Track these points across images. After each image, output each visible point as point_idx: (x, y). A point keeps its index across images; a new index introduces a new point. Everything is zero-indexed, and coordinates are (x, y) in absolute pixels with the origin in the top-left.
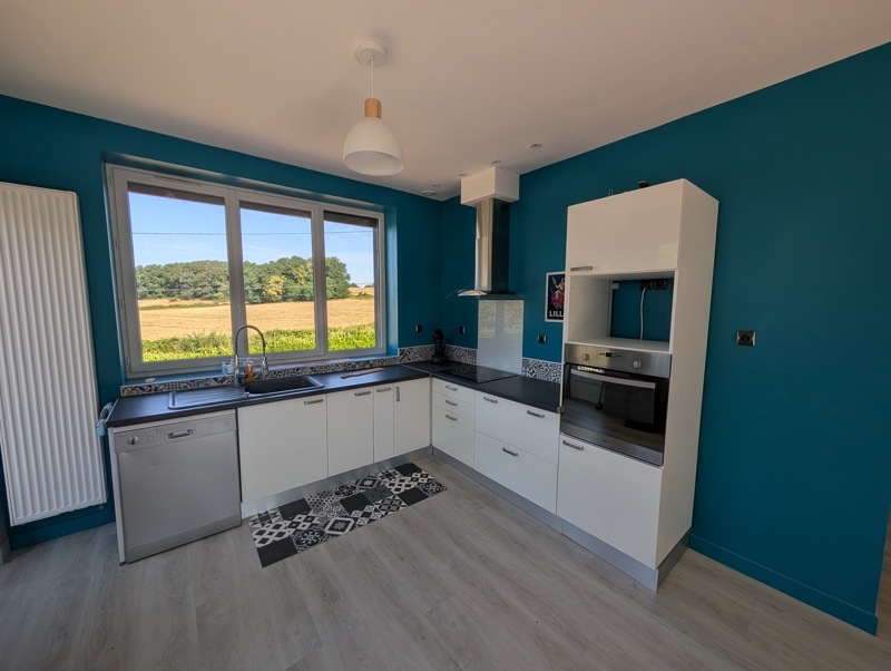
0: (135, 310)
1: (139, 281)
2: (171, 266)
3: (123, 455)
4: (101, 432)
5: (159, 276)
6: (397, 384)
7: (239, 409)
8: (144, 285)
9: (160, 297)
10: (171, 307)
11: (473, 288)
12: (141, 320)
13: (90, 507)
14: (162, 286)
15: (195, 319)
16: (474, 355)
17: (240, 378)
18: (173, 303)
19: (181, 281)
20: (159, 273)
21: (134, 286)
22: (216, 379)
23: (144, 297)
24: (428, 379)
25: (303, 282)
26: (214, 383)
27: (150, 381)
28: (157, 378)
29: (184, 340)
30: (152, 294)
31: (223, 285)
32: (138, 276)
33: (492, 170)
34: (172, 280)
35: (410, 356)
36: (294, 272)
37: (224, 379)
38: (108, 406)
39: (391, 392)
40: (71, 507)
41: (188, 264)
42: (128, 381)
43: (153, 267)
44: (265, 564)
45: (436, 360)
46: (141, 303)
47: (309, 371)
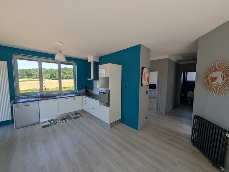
0: (18, 81)
1: (19, 74)
2: (29, 69)
3: (15, 109)
4: (11, 105)
5: (26, 72)
6: (74, 97)
7: (39, 101)
8: (21, 75)
9: (26, 78)
10: (29, 81)
11: (91, 78)
12: (20, 84)
13: (8, 120)
14: (26, 75)
15: (36, 84)
16: (93, 91)
17: (41, 96)
18: (30, 80)
19: (32, 73)
20: (25, 71)
21: (18, 74)
22: (35, 96)
23: (21, 78)
24: (82, 96)
25: (67, 74)
26: (35, 97)
27: (21, 96)
28: (23, 96)
29: (32, 90)
30: (23, 77)
31: (45, 75)
32: (19, 72)
33: (92, 56)
34: (29, 73)
35: (80, 92)
36: (65, 71)
37: (37, 96)
38: (12, 101)
39: (73, 99)
40: (4, 120)
41: (34, 69)
42: (16, 96)
43: (24, 70)
44: (43, 128)
45: (85, 92)
46: (20, 80)
47: (56, 95)
